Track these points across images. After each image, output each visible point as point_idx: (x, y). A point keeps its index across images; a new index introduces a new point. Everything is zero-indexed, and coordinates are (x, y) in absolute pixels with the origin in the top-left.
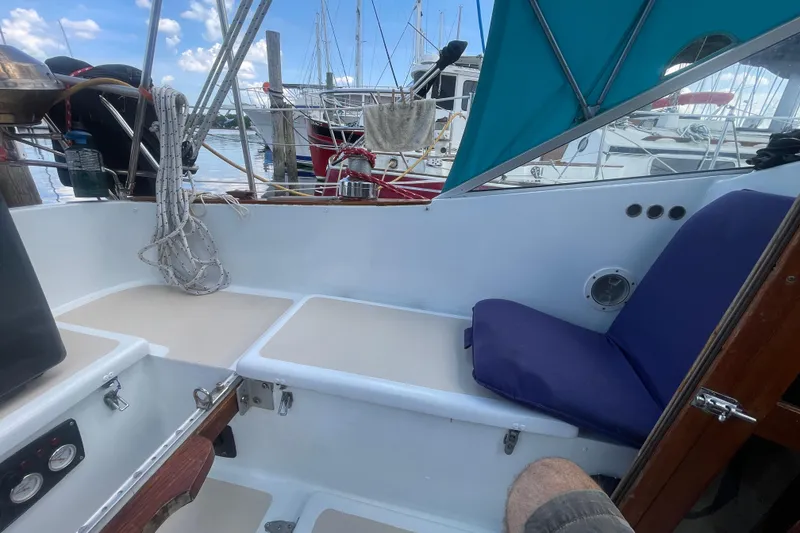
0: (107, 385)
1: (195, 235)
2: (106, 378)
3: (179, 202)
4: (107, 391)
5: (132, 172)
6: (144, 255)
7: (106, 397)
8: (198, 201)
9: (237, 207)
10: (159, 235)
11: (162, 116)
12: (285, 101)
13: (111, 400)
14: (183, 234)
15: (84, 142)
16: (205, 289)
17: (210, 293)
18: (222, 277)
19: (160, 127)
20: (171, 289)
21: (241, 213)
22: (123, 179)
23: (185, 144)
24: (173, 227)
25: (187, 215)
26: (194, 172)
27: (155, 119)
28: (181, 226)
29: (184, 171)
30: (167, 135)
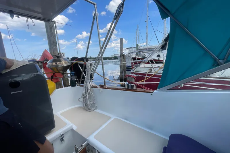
0: (61, 136)
1: (90, 95)
2: (61, 134)
3: (88, 88)
4: (61, 137)
5: (81, 79)
6: (80, 100)
7: (61, 139)
8: (92, 87)
9: (100, 89)
10: (83, 95)
11: (87, 68)
12: (124, 53)
13: (62, 140)
14: (88, 95)
15: (73, 74)
16: (91, 110)
17: (92, 111)
18: (95, 107)
19: (87, 70)
20: (84, 109)
21: (100, 91)
22: (79, 81)
23: (91, 74)
24: (86, 93)
25: (89, 91)
26: (93, 80)
27: (86, 69)
28: (87, 93)
29: (90, 80)
30: (88, 72)
